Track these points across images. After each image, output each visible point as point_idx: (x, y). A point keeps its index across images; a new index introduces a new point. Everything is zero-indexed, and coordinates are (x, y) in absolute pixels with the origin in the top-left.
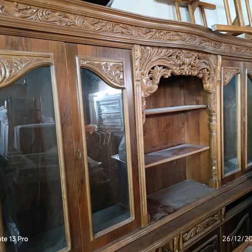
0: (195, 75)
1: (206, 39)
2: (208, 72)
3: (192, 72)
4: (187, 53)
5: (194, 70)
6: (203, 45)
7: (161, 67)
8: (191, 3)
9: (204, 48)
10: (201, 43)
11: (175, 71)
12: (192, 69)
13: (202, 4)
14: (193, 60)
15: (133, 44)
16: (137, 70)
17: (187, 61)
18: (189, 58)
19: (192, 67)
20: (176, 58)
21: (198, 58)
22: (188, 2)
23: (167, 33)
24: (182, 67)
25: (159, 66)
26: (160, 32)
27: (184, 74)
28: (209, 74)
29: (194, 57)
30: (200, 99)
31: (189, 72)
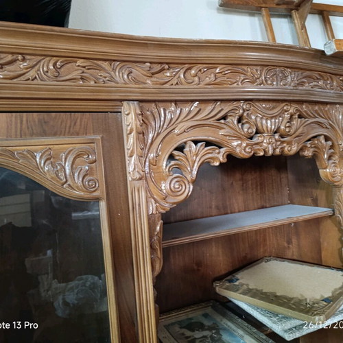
0: (292, 152)
1: (316, 75)
2: (330, 143)
3: (283, 148)
4: (268, 109)
5: (289, 143)
6: (307, 87)
7: (200, 144)
8: (298, 7)
9: (309, 93)
10: (302, 84)
11: (238, 150)
12: (283, 142)
13: (325, 9)
14: (285, 121)
15: (121, 101)
16: (131, 156)
17: (269, 124)
18: (272, 118)
19: (282, 136)
20: (239, 121)
21: (300, 117)
22: (291, 7)
23: (209, 69)
24: (255, 140)
25: (196, 142)
26: (190, 69)
27: (262, 154)
28: (332, 147)
29: (287, 116)
30: (320, 194)
31: (274, 149)
